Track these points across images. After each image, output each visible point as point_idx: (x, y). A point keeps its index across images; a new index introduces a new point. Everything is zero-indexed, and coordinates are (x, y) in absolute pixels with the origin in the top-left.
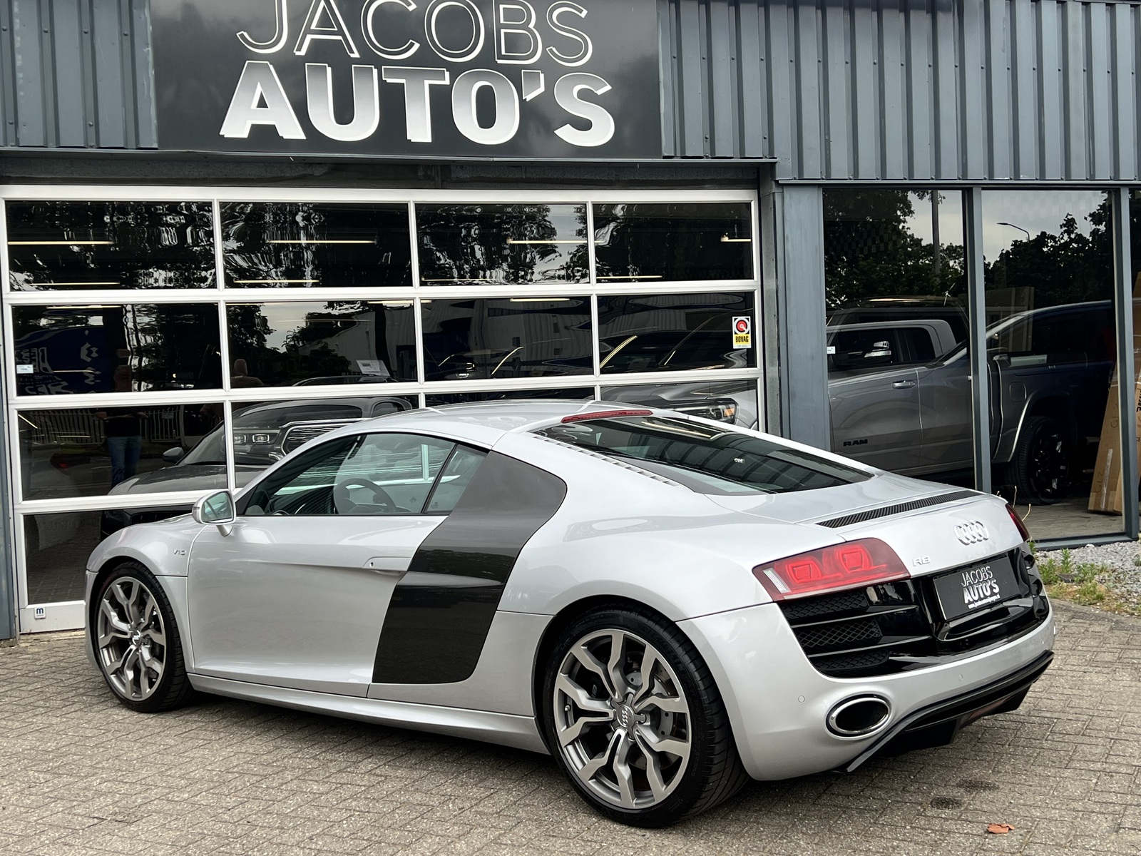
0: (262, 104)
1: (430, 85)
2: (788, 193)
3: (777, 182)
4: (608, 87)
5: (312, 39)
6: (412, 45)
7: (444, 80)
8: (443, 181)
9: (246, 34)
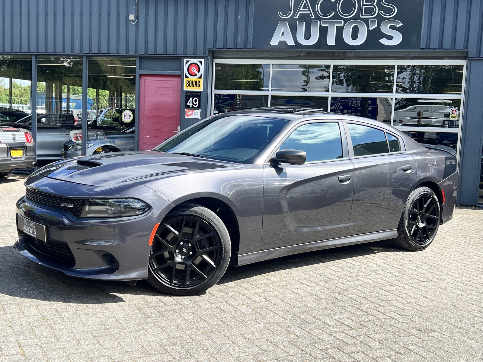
0: (283, 34)
1: (337, 26)
2: (473, 63)
3: (468, 58)
4: (402, 24)
5: (300, 13)
6: (332, 13)
7: (342, 24)
8: (343, 57)
9: (280, 13)
